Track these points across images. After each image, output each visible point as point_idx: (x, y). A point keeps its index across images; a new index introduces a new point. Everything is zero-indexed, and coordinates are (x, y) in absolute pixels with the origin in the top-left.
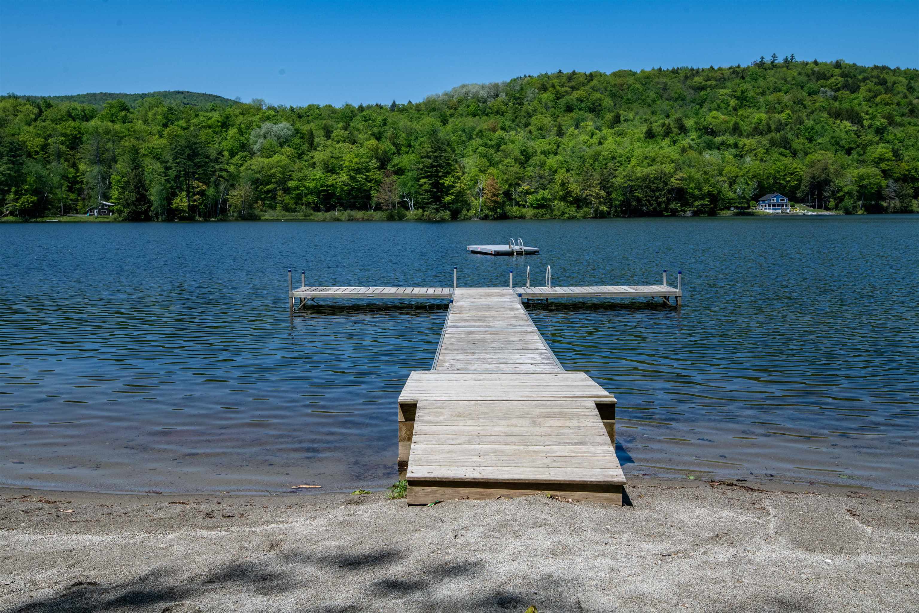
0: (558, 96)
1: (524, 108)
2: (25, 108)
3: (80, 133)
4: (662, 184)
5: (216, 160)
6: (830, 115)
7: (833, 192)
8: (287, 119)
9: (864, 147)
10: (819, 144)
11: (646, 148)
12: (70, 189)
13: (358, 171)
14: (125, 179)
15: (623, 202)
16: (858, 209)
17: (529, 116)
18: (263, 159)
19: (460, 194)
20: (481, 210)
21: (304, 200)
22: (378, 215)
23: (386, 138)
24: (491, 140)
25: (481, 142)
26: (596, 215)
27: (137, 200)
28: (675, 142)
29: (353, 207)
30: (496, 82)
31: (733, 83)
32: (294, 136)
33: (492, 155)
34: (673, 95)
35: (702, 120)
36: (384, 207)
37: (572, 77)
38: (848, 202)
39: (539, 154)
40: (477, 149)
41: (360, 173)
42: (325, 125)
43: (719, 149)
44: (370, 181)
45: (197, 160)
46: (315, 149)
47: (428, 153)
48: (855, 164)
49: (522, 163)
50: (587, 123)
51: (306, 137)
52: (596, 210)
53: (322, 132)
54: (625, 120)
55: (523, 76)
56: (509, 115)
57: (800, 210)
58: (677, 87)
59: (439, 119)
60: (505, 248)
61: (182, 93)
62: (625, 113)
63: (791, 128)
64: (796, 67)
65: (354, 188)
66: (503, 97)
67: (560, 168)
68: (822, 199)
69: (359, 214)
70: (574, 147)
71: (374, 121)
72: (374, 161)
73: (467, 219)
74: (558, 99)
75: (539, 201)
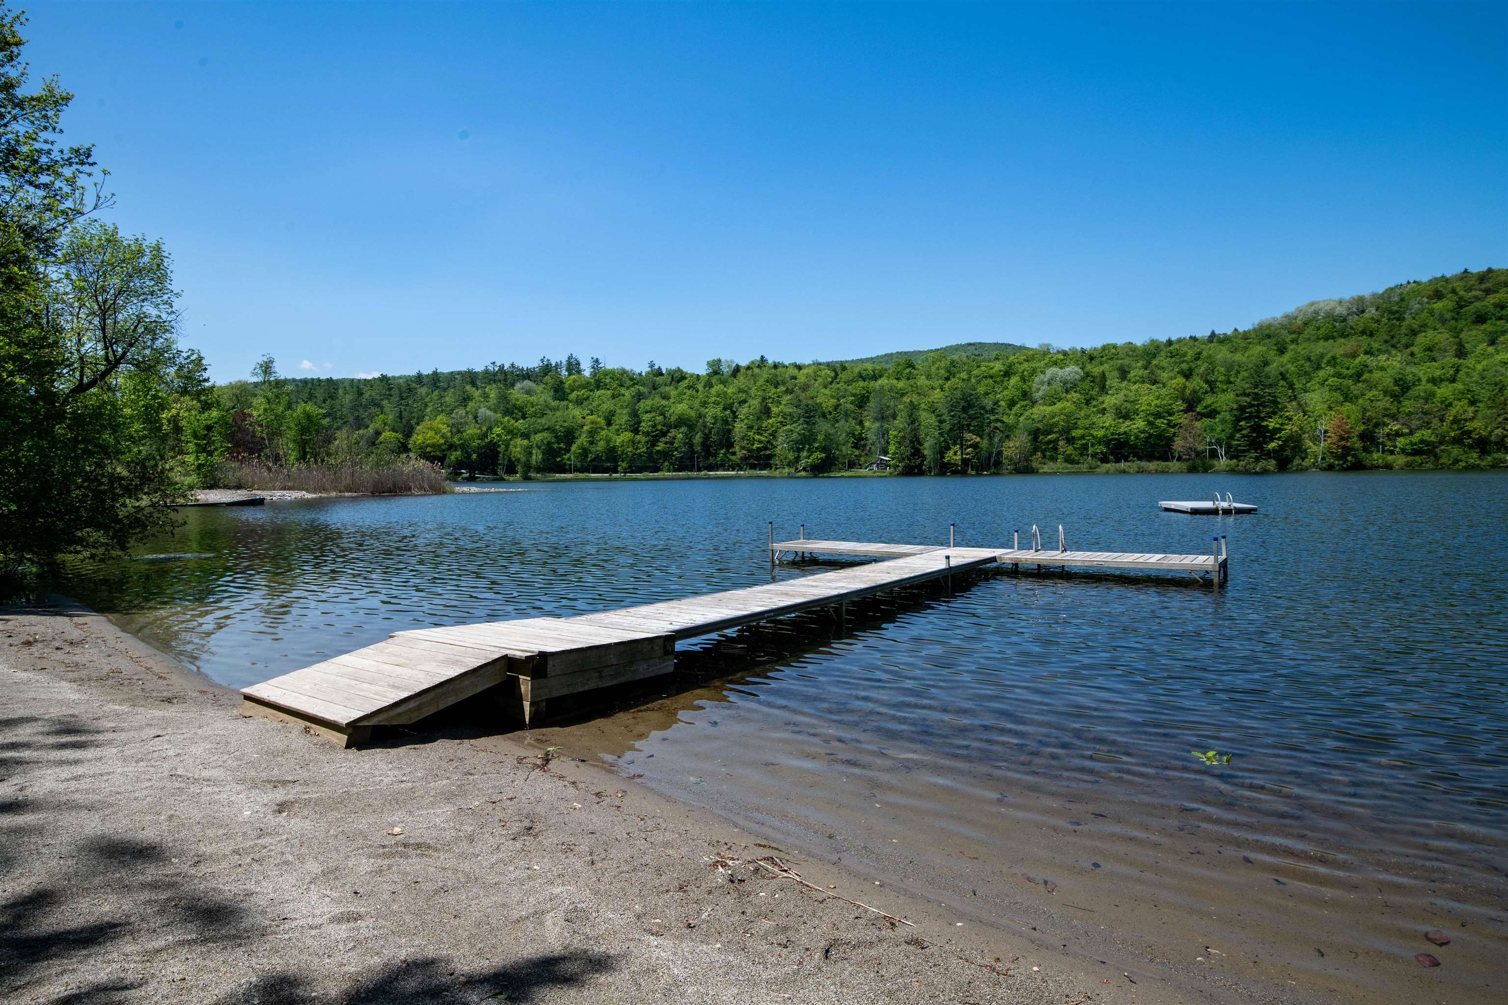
0: (1462, 304)
1: (1406, 323)
2: (823, 373)
3: (868, 392)
5: (992, 411)
8: (1076, 363)
12: (856, 446)
13: (1158, 415)
14: (902, 434)
17: (1414, 333)
18: (1045, 408)
19: (1290, 438)
20: (1323, 459)
21: (1090, 450)
22: (1179, 466)
23: (1198, 375)
24: (1348, 368)
25: (1332, 371)
27: (913, 455)
29: (1150, 458)
30: (1361, 294)
32: (1083, 379)
33: (1348, 387)
36: (1186, 457)
37: (1485, 276)
39: (1424, 382)
40: (1326, 380)
41: (1160, 417)
42: (1121, 365)
44: (1174, 426)
45: (971, 412)
46: (1107, 393)
47: (1247, 390)
49: (1396, 396)
51: (1098, 380)
53: (1116, 374)
55: (1404, 282)
56: (1380, 335)
59: (1275, 348)
60: (1208, 505)
61: (974, 344)
65: (1152, 435)
66: (1372, 312)
67: (1459, 400)
69: (1152, 466)
70: (1484, 370)
71: (1185, 356)
72: (1180, 402)
73: (1302, 470)
74: (1461, 307)
75: (1415, 444)
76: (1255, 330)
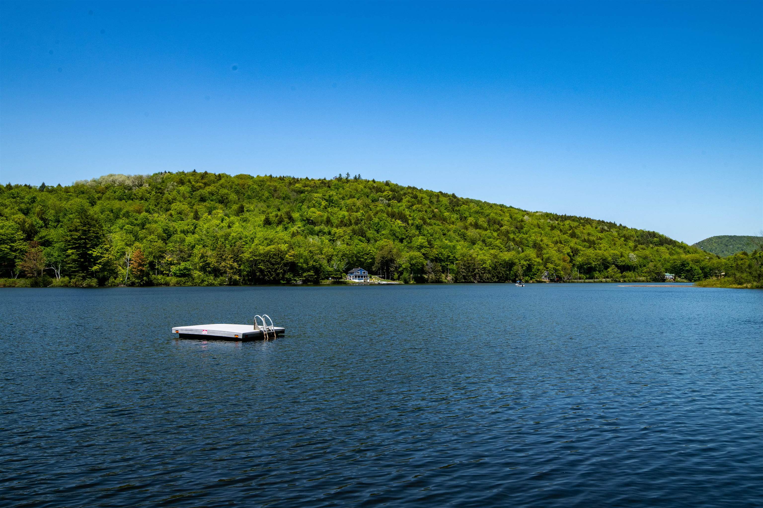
0: (194, 189)
1: (165, 196)
4: (279, 259)
6: (388, 215)
7: (396, 267)
9: (411, 238)
10: (383, 234)
11: (266, 232)
15: (250, 272)
16: (411, 280)
17: (170, 203)
19: (107, 264)
20: (128, 278)
22: (22, 281)
23: (34, 213)
24: (136, 220)
25: (127, 221)
26: (230, 282)
28: (286, 229)
30: (141, 174)
31: (323, 190)
33: (137, 232)
34: (281, 195)
35: (306, 213)
36: (29, 275)
37: (205, 175)
38: (406, 275)
39: (179, 233)
40: (124, 226)
41: (4, 243)
43: (318, 235)
44: (15, 251)
47: (76, 227)
48: (406, 249)
49: (164, 240)
50: (218, 211)
52: (230, 279)
54: (247, 211)
55: (163, 172)
56: (152, 201)
57: (375, 280)
58: (284, 190)
59: (88, 201)
62: (247, 206)
63: (365, 223)
64: (362, 183)
66: (146, 186)
67: (197, 244)
68: (389, 273)
70: (208, 228)
71: (23, 199)
72: (20, 233)
73: (114, 286)
74: (194, 191)
75: (182, 270)
76: (73, 187)
